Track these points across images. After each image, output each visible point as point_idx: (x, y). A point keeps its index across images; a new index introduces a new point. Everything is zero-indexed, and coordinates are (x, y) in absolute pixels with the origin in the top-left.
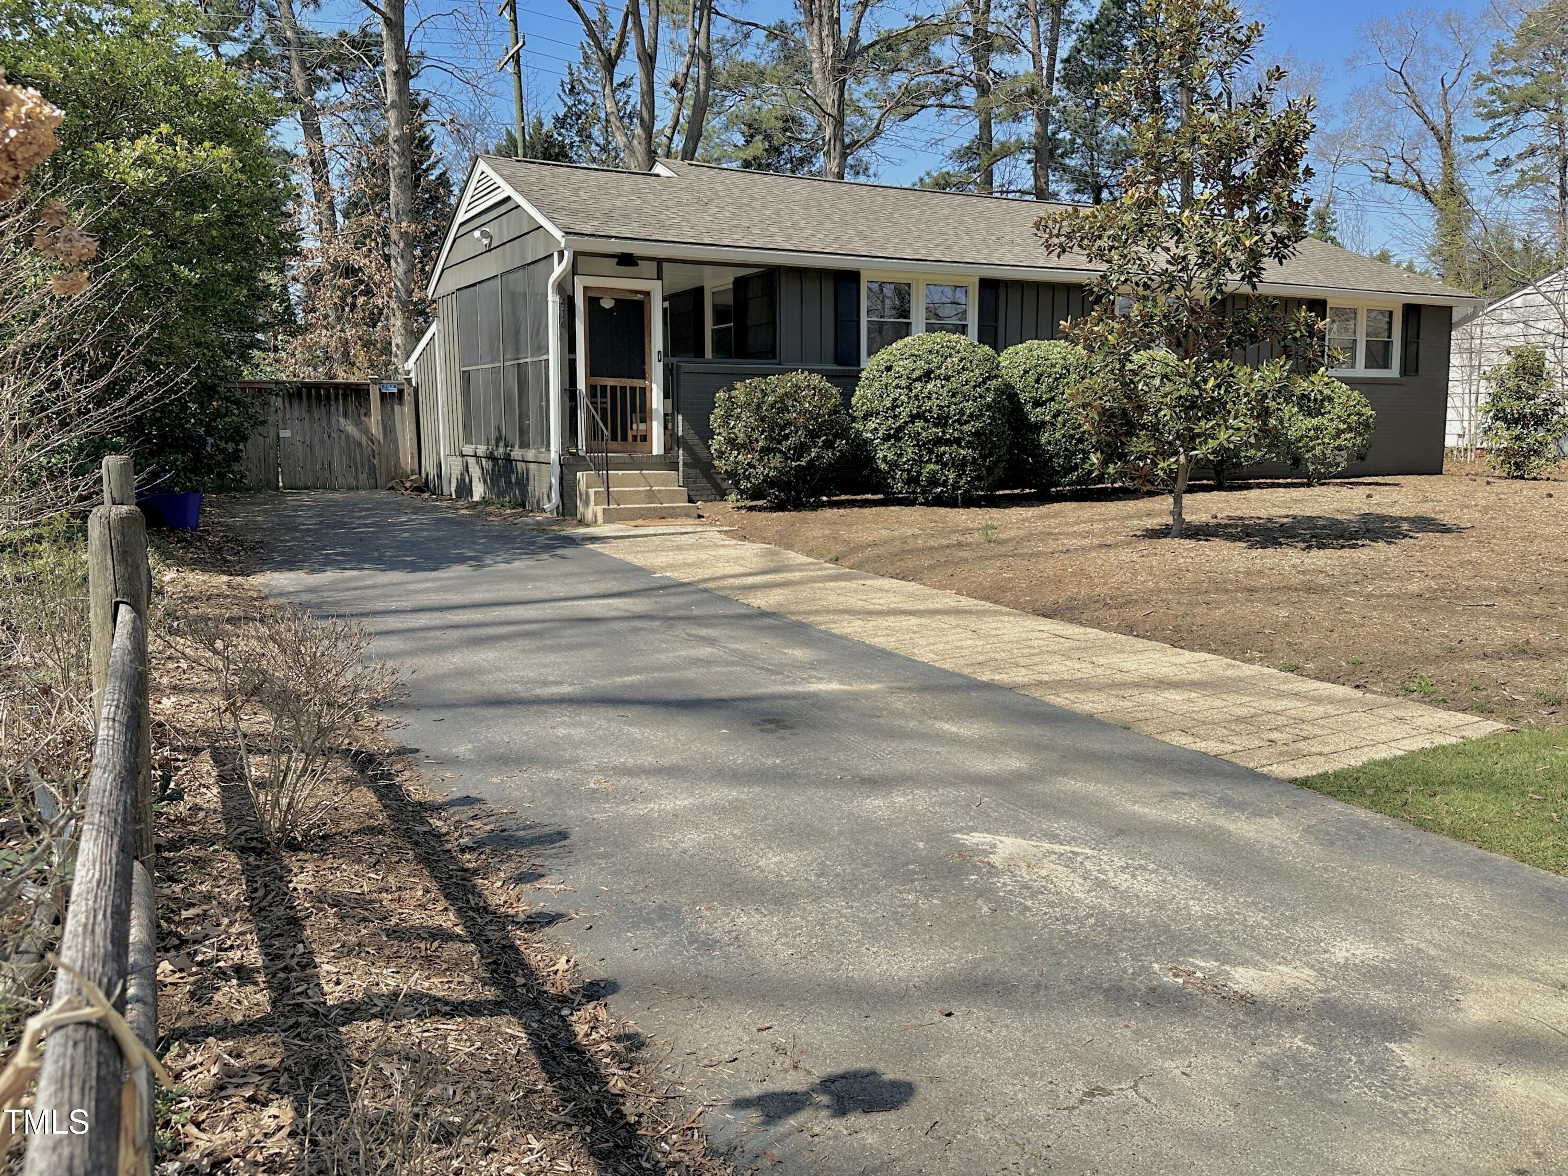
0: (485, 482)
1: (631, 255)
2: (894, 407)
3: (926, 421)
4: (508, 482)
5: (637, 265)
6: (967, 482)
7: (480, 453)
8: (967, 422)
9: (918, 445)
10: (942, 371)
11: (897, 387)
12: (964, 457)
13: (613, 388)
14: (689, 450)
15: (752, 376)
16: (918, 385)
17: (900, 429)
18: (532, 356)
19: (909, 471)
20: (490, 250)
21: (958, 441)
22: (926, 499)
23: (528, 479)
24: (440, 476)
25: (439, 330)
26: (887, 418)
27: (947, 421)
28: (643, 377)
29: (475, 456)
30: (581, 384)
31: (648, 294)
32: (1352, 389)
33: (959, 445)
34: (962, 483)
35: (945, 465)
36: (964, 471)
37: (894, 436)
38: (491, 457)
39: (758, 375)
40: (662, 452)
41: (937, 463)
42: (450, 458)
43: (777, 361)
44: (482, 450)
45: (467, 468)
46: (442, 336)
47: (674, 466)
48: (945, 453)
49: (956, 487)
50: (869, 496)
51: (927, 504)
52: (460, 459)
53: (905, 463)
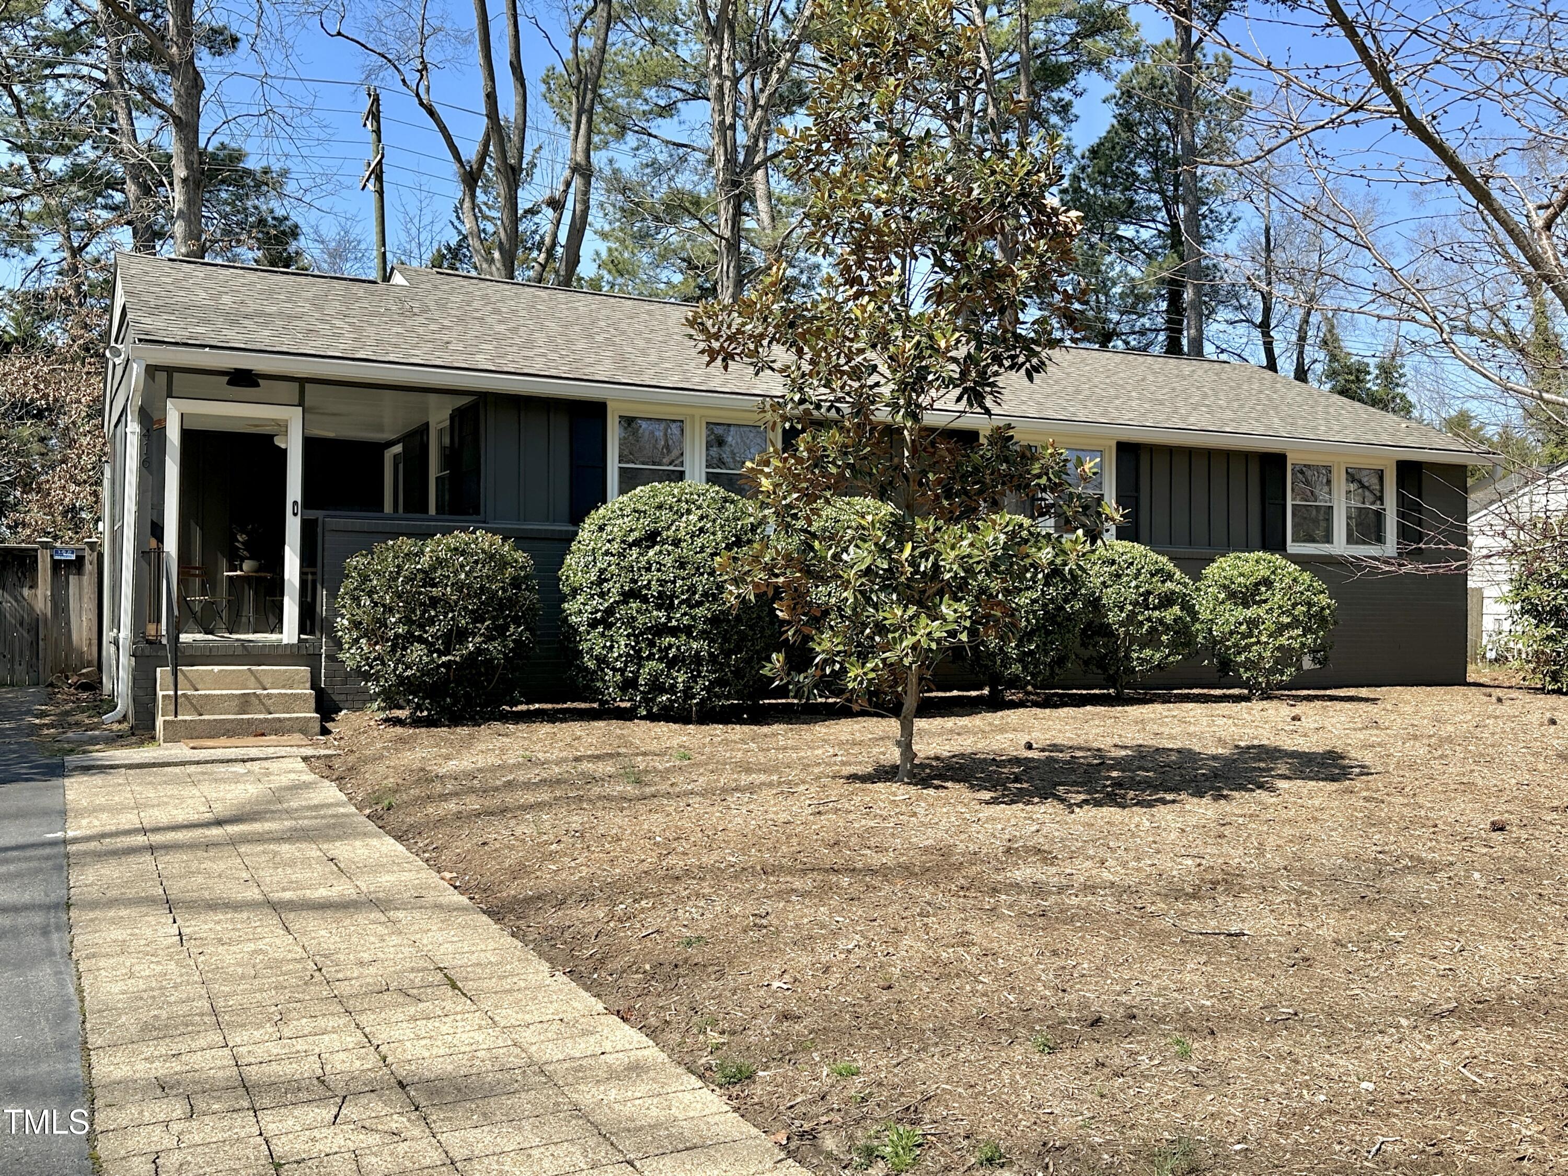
1: (249, 372)
2: (601, 581)
3: (645, 600)
5: (258, 385)
6: (707, 689)
8: (699, 604)
9: (633, 634)
10: (671, 533)
11: (607, 553)
12: (698, 652)
15: (395, 536)
16: (635, 552)
17: (610, 611)
19: (622, 671)
21: (688, 630)
22: (650, 711)
26: (592, 596)
27: (672, 602)
30: (171, 545)
32: (1304, 570)
33: (689, 635)
34: (696, 690)
35: (672, 663)
36: (699, 672)
37: (604, 621)
39: (403, 535)
40: (295, 640)
41: (660, 660)
43: (480, 517)
48: (670, 646)
49: (688, 693)
50: (576, 705)
51: (652, 717)
53: (616, 660)
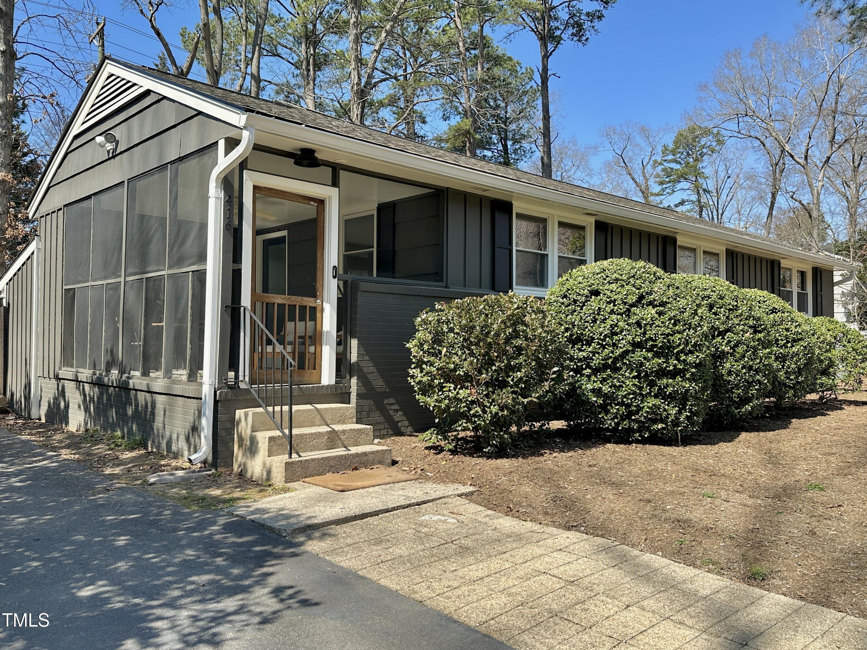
0: (87, 410)
1: (312, 153)
3: (649, 350)
4: (122, 416)
6: (687, 418)
7: (82, 377)
9: (638, 377)
13: (281, 306)
14: (363, 380)
17: (619, 358)
18: (170, 267)
20: (114, 157)
21: (681, 373)
22: (643, 437)
23: (153, 414)
24: (27, 398)
25: (39, 249)
27: (671, 351)
28: (314, 296)
29: (76, 380)
30: (246, 300)
31: (321, 202)
33: (683, 378)
35: (666, 399)
36: (685, 406)
38: (98, 383)
40: (333, 382)
41: (658, 396)
42: (41, 380)
43: (444, 284)
44: (85, 374)
45: (62, 393)
46: (42, 255)
47: (345, 398)
48: (667, 385)
49: (676, 423)
51: (644, 441)
52: (54, 381)
53: (623, 396)
